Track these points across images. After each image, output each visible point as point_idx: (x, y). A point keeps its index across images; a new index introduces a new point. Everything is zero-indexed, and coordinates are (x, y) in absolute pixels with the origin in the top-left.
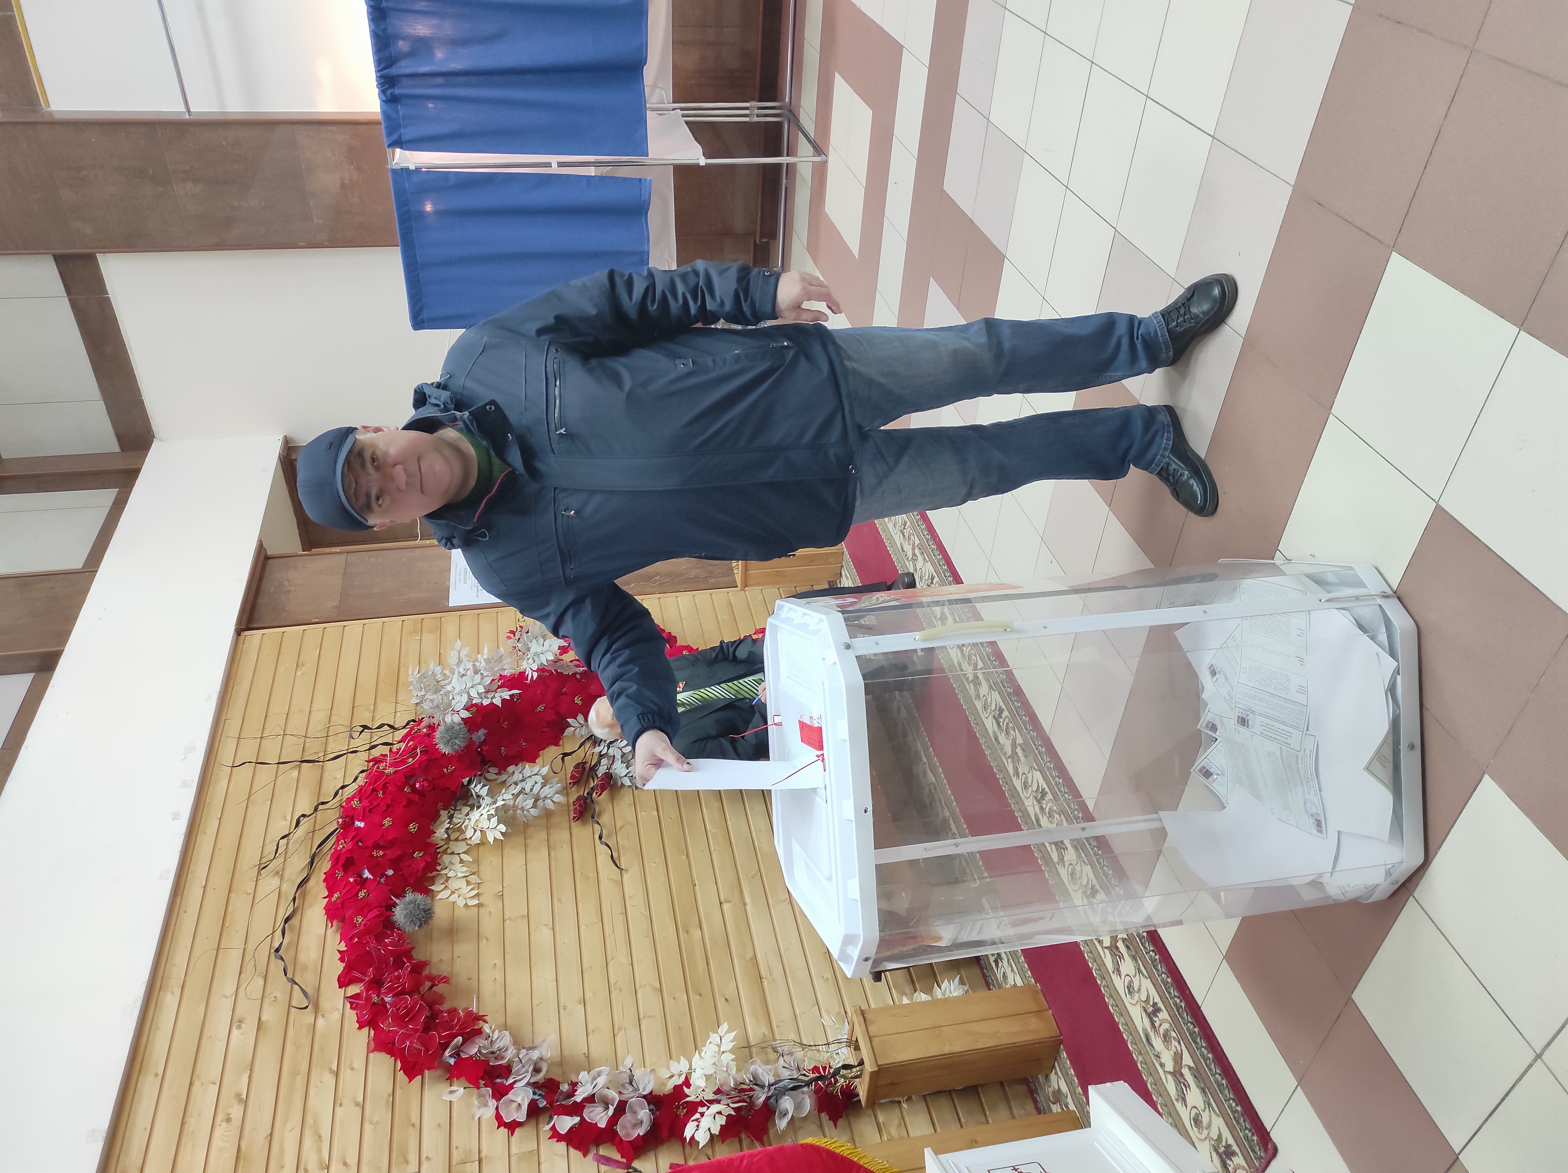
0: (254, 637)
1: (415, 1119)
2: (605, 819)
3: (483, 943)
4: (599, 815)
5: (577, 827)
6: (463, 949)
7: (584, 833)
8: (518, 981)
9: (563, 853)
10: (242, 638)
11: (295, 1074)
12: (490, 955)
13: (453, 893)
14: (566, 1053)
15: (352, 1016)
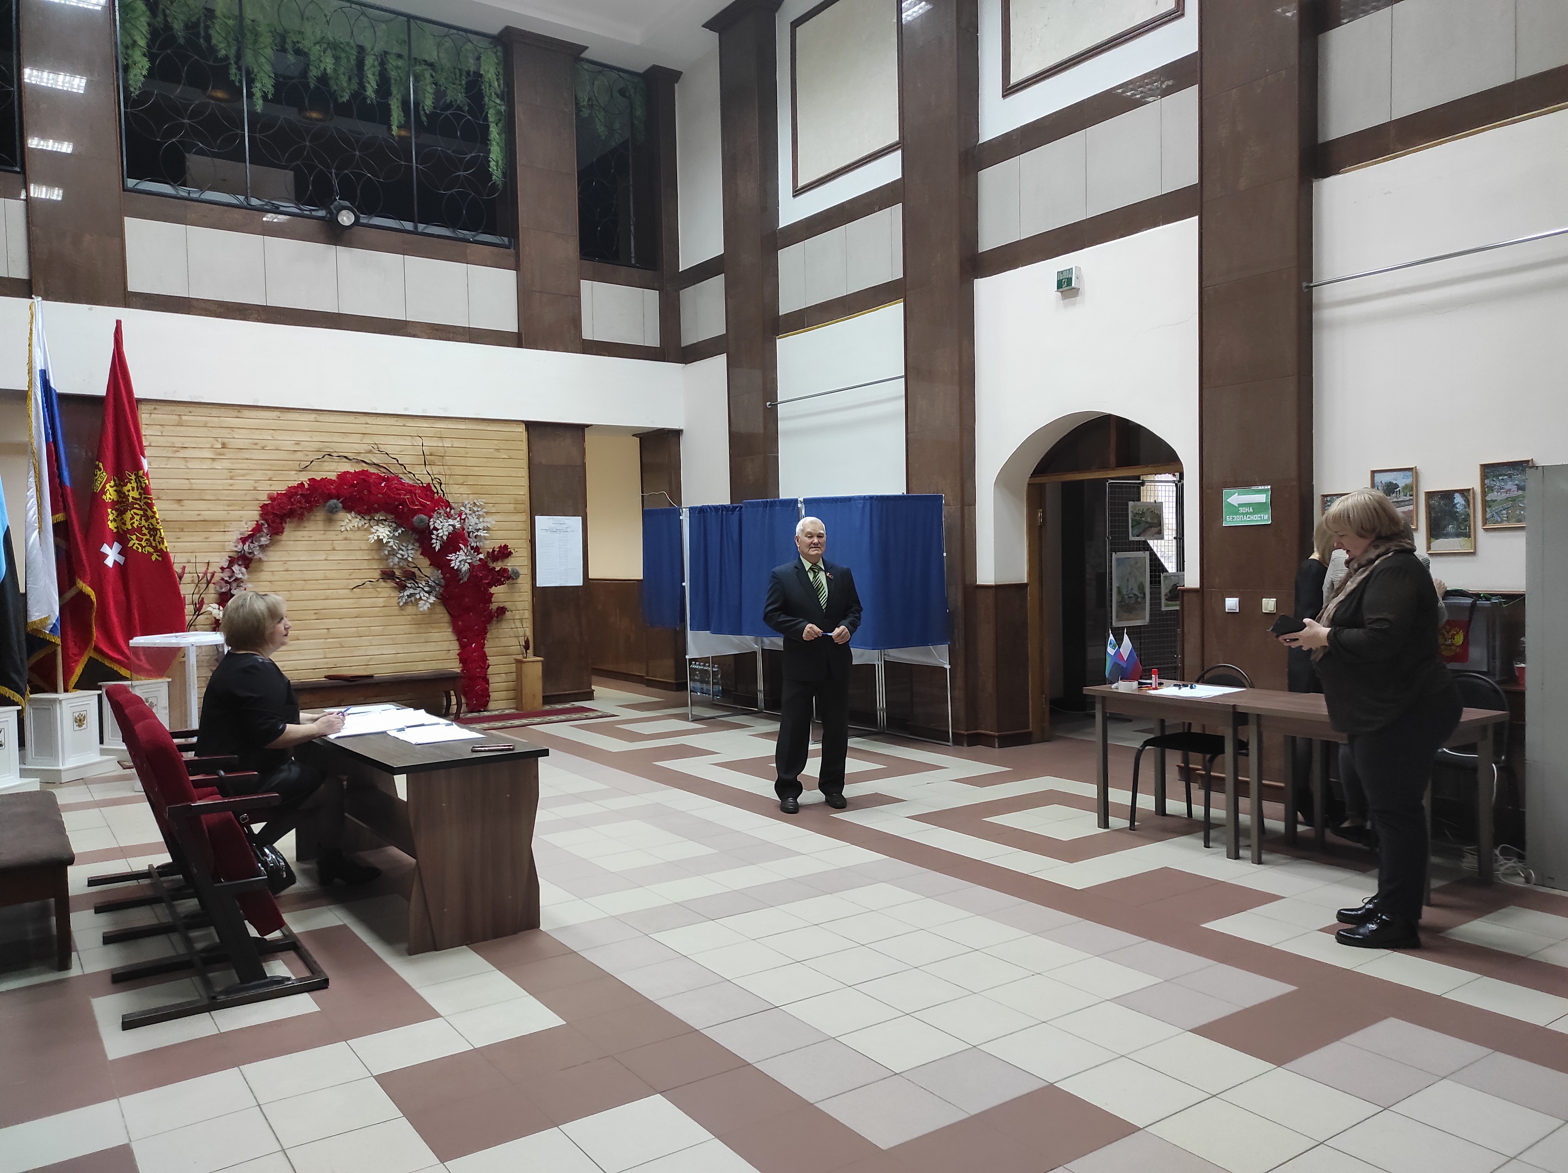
0: (522, 429)
1: (245, 509)
2: (382, 584)
3: (323, 532)
4: (385, 581)
5: (379, 572)
6: (320, 525)
7: (377, 574)
8: (301, 545)
9: (365, 565)
10: (521, 423)
11: (272, 465)
12: (317, 535)
13: (350, 520)
14: (265, 563)
15: (295, 484)
